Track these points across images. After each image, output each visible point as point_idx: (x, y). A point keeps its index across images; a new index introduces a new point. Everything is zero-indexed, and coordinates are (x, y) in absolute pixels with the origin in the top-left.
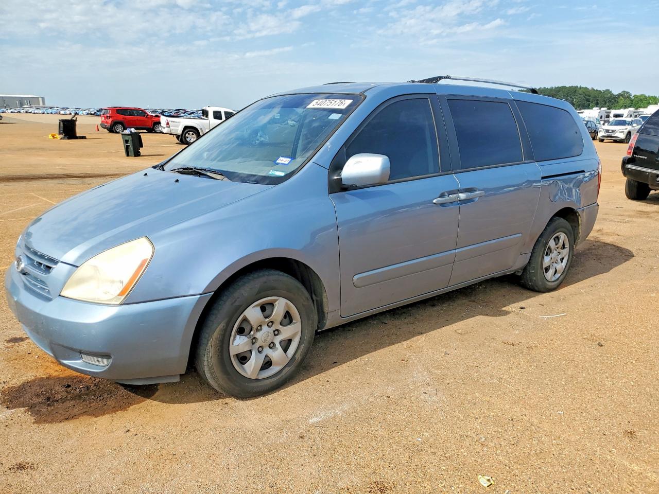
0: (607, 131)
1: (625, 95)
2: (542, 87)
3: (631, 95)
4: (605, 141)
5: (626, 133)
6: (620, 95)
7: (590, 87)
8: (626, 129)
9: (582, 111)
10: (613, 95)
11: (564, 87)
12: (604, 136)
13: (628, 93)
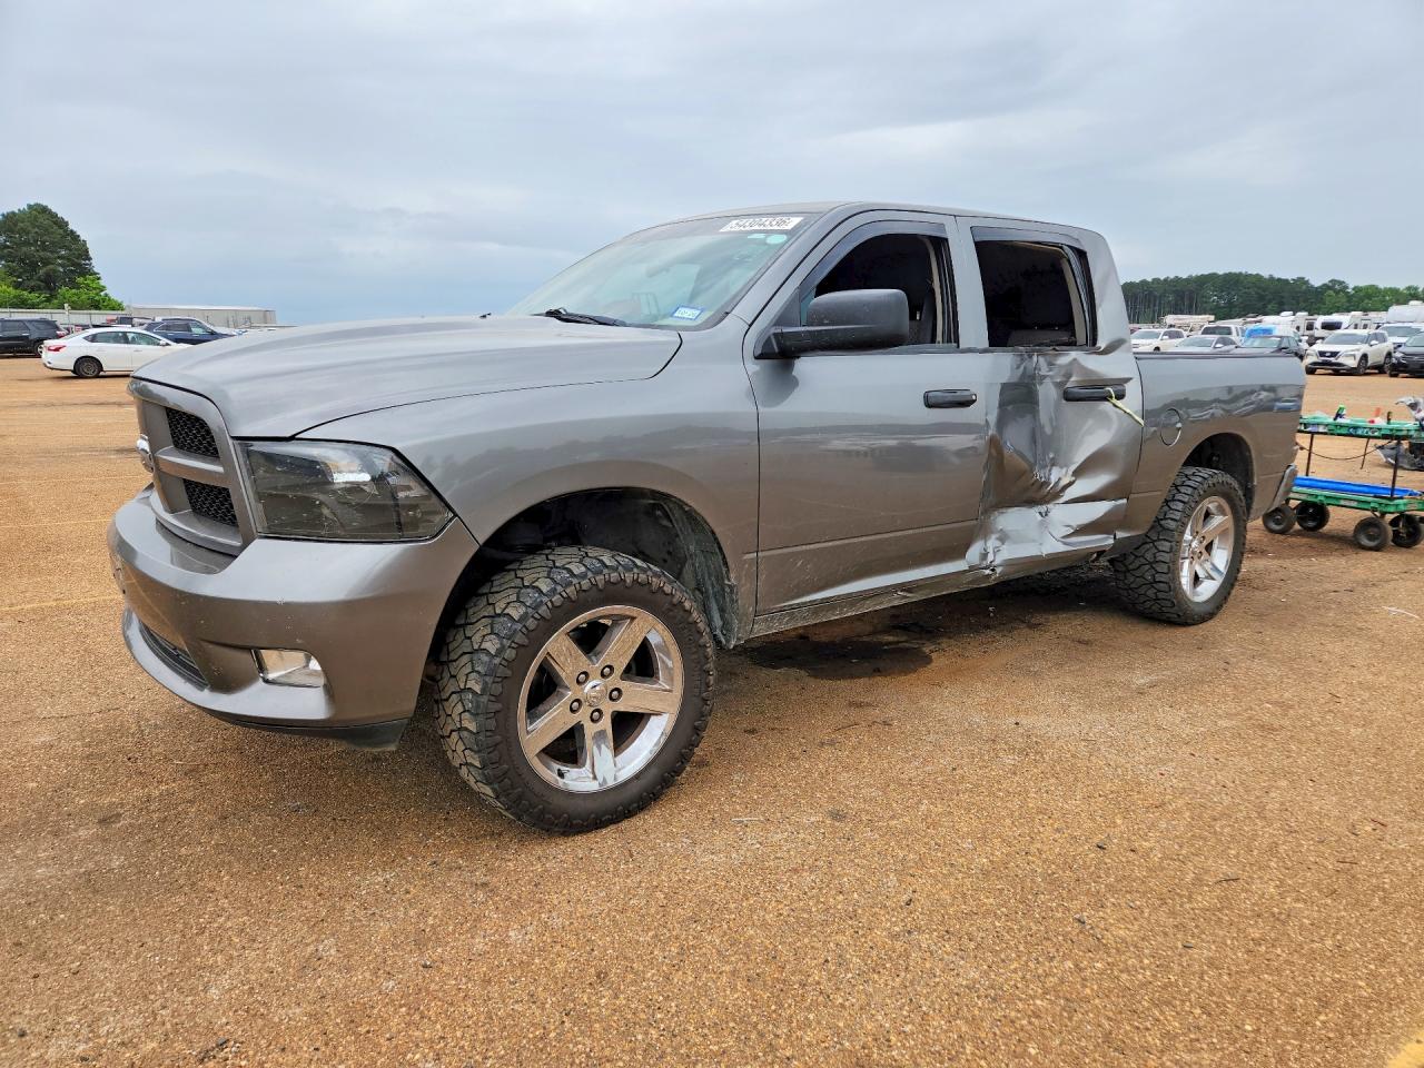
0: (1322, 354)
1: (1335, 288)
2: (1172, 277)
3: (1347, 288)
4: (1318, 371)
5: (1358, 358)
6: (1326, 287)
7: (1265, 274)
8: (1358, 350)
9: (1259, 318)
10: (1312, 287)
11: (1213, 276)
12: (1315, 364)
13: (1341, 283)
